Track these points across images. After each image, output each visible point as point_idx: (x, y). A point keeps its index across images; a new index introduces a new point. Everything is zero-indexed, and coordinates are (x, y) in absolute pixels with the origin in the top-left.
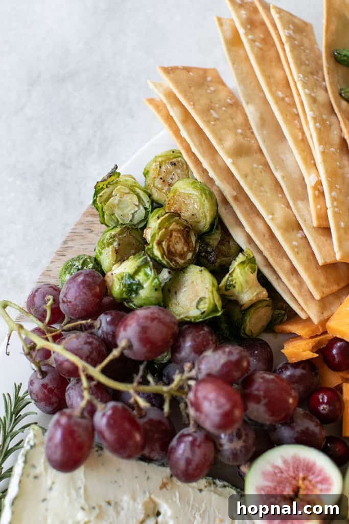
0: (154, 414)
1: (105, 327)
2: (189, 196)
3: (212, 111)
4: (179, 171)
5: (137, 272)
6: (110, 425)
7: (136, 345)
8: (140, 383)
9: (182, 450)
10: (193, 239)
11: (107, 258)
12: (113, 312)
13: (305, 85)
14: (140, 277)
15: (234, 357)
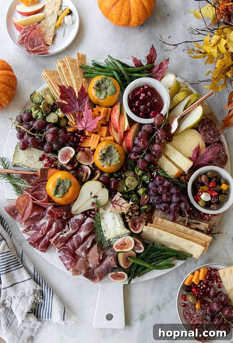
0: (40, 140)
1: (31, 124)
2: (49, 98)
3: (55, 81)
4: (48, 92)
5: (38, 113)
6: (31, 141)
7: (37, 127)
8: (37, 134)
9: (46, 147)
10: (50, 106)
11: (33, 110)
12: (33, 121)
13: (73, 75)
14: (38, 114)
15: (55, 129)
